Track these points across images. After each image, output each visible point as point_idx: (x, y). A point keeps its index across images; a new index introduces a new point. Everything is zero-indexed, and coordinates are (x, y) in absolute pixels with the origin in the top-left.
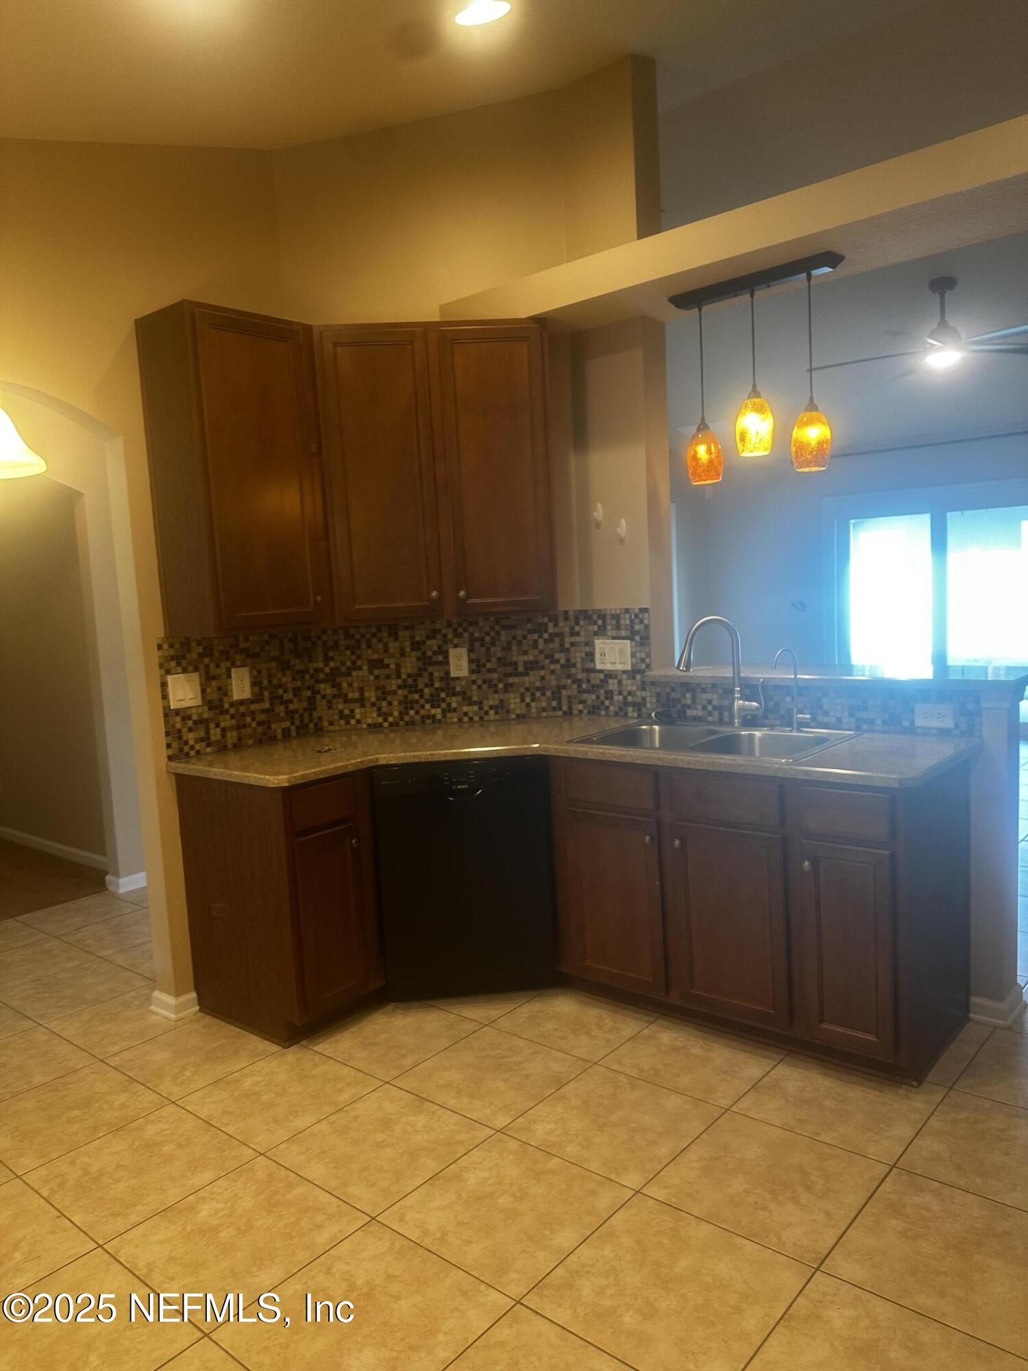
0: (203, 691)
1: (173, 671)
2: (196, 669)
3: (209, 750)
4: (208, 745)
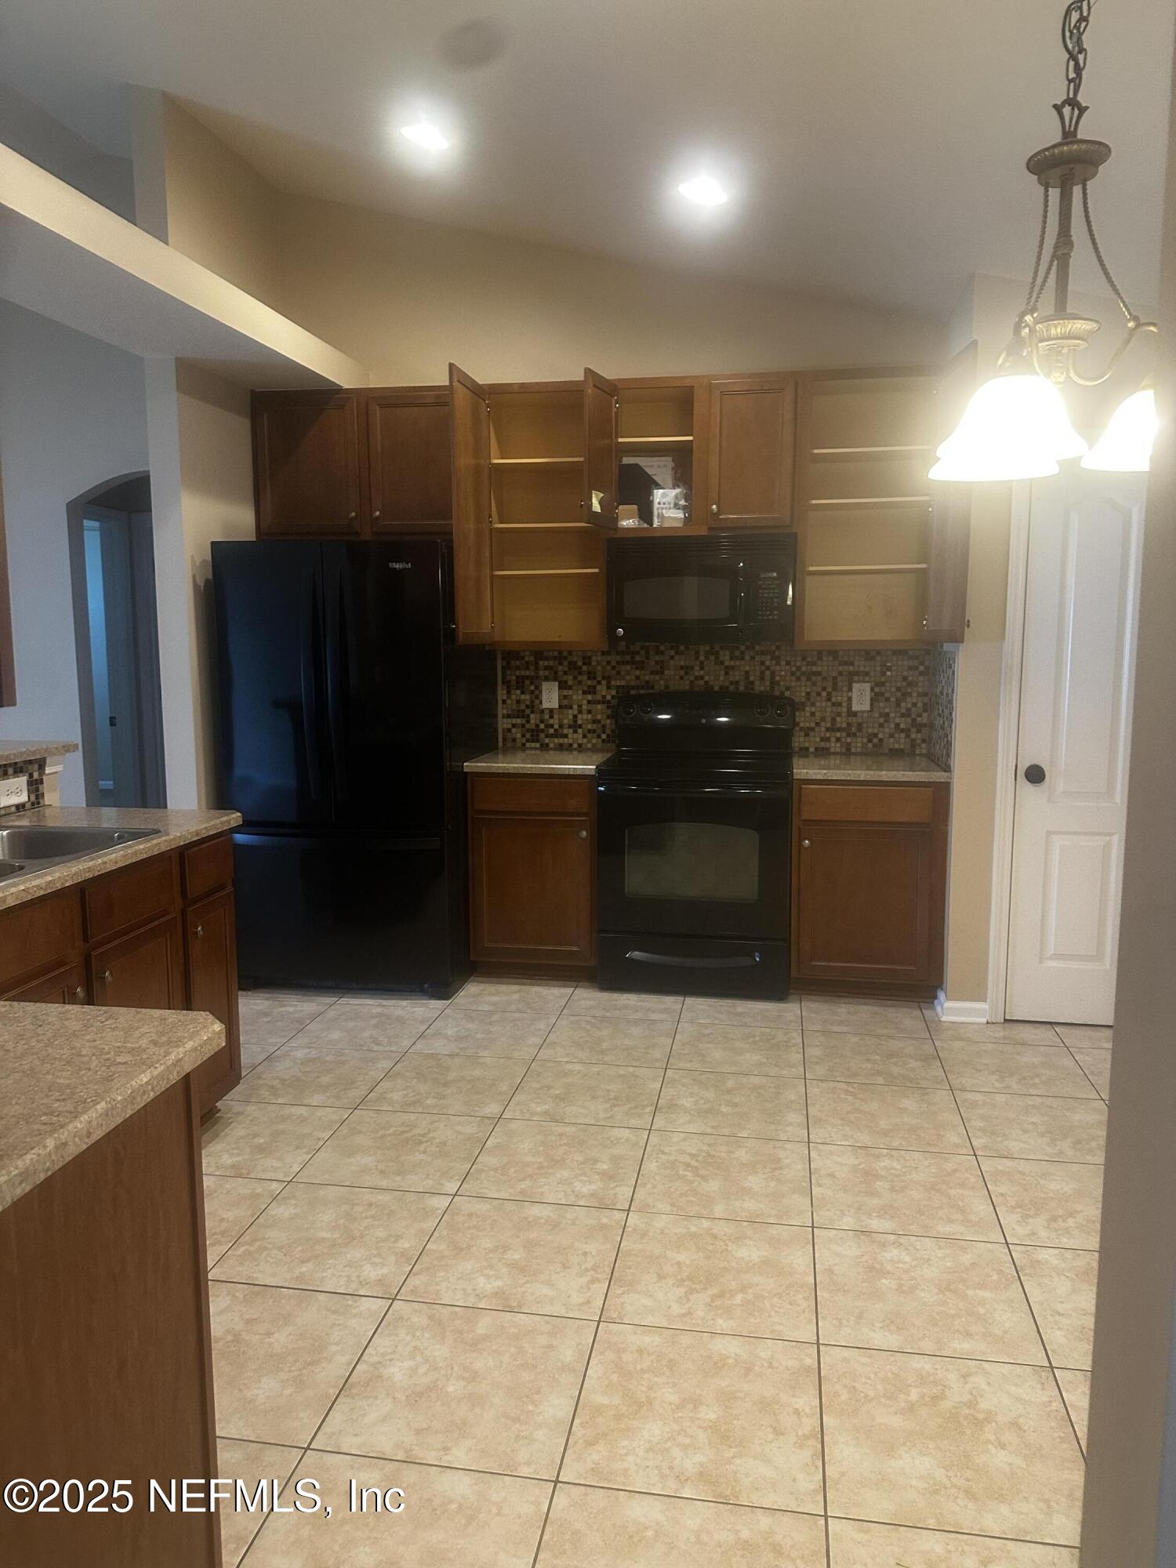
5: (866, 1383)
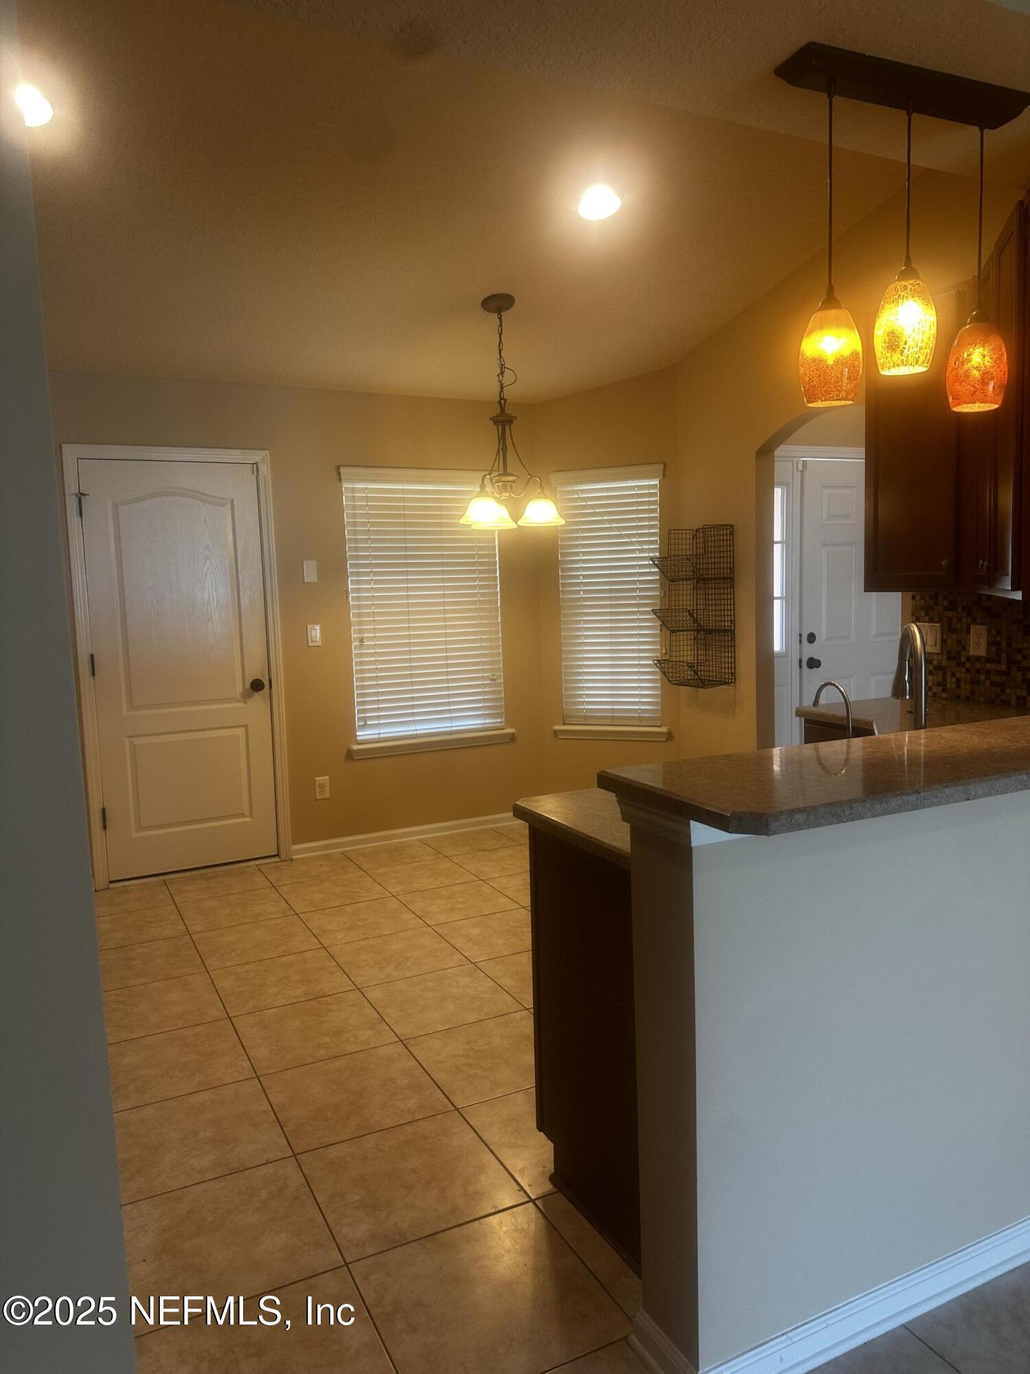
0: (944, 641)
1: (921, 620)
4: (944, 690)
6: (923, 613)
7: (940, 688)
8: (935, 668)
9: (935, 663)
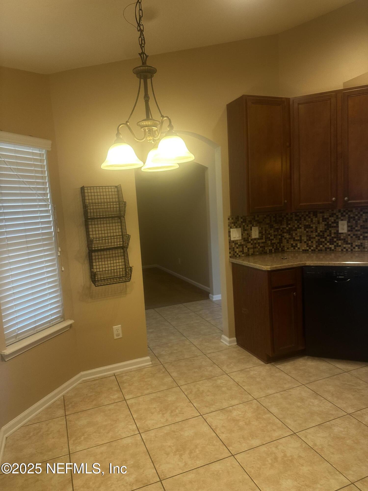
0: (242, 235)
1: (232, 227)
2: (240, 227)
3: (243, 255)
4: (243, 254)
5: (212, 449)
6: (233, 225)
7: (241, 253)
8: (239, 245)
9: (239, 244)
